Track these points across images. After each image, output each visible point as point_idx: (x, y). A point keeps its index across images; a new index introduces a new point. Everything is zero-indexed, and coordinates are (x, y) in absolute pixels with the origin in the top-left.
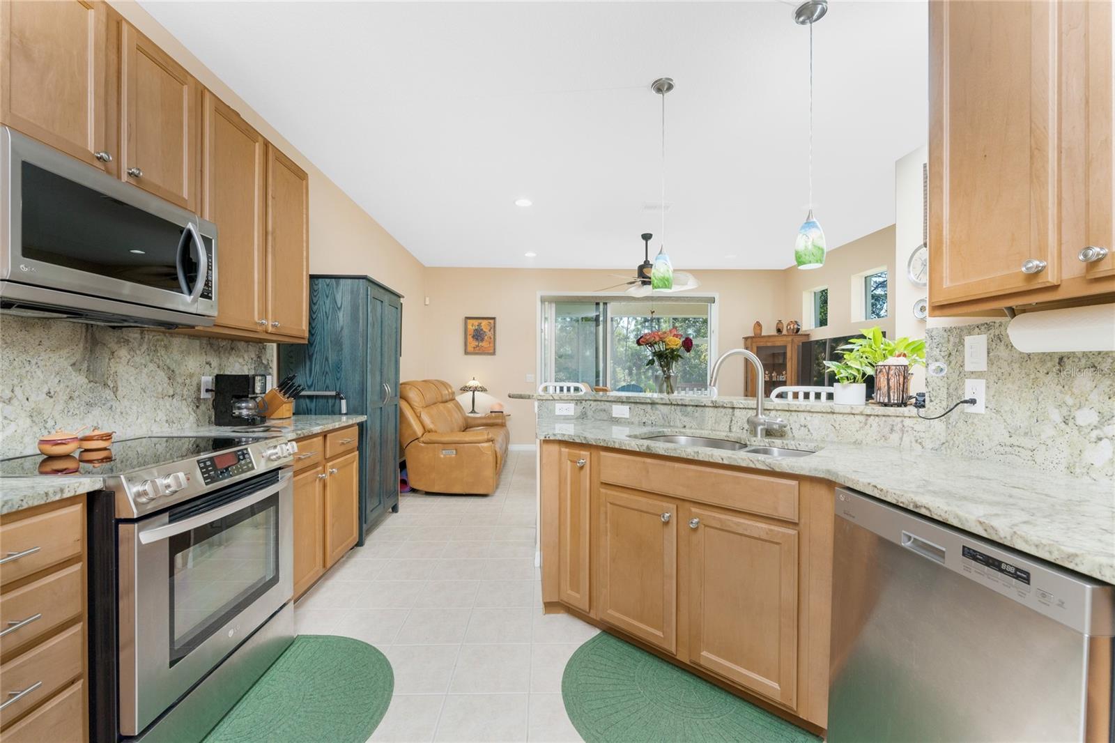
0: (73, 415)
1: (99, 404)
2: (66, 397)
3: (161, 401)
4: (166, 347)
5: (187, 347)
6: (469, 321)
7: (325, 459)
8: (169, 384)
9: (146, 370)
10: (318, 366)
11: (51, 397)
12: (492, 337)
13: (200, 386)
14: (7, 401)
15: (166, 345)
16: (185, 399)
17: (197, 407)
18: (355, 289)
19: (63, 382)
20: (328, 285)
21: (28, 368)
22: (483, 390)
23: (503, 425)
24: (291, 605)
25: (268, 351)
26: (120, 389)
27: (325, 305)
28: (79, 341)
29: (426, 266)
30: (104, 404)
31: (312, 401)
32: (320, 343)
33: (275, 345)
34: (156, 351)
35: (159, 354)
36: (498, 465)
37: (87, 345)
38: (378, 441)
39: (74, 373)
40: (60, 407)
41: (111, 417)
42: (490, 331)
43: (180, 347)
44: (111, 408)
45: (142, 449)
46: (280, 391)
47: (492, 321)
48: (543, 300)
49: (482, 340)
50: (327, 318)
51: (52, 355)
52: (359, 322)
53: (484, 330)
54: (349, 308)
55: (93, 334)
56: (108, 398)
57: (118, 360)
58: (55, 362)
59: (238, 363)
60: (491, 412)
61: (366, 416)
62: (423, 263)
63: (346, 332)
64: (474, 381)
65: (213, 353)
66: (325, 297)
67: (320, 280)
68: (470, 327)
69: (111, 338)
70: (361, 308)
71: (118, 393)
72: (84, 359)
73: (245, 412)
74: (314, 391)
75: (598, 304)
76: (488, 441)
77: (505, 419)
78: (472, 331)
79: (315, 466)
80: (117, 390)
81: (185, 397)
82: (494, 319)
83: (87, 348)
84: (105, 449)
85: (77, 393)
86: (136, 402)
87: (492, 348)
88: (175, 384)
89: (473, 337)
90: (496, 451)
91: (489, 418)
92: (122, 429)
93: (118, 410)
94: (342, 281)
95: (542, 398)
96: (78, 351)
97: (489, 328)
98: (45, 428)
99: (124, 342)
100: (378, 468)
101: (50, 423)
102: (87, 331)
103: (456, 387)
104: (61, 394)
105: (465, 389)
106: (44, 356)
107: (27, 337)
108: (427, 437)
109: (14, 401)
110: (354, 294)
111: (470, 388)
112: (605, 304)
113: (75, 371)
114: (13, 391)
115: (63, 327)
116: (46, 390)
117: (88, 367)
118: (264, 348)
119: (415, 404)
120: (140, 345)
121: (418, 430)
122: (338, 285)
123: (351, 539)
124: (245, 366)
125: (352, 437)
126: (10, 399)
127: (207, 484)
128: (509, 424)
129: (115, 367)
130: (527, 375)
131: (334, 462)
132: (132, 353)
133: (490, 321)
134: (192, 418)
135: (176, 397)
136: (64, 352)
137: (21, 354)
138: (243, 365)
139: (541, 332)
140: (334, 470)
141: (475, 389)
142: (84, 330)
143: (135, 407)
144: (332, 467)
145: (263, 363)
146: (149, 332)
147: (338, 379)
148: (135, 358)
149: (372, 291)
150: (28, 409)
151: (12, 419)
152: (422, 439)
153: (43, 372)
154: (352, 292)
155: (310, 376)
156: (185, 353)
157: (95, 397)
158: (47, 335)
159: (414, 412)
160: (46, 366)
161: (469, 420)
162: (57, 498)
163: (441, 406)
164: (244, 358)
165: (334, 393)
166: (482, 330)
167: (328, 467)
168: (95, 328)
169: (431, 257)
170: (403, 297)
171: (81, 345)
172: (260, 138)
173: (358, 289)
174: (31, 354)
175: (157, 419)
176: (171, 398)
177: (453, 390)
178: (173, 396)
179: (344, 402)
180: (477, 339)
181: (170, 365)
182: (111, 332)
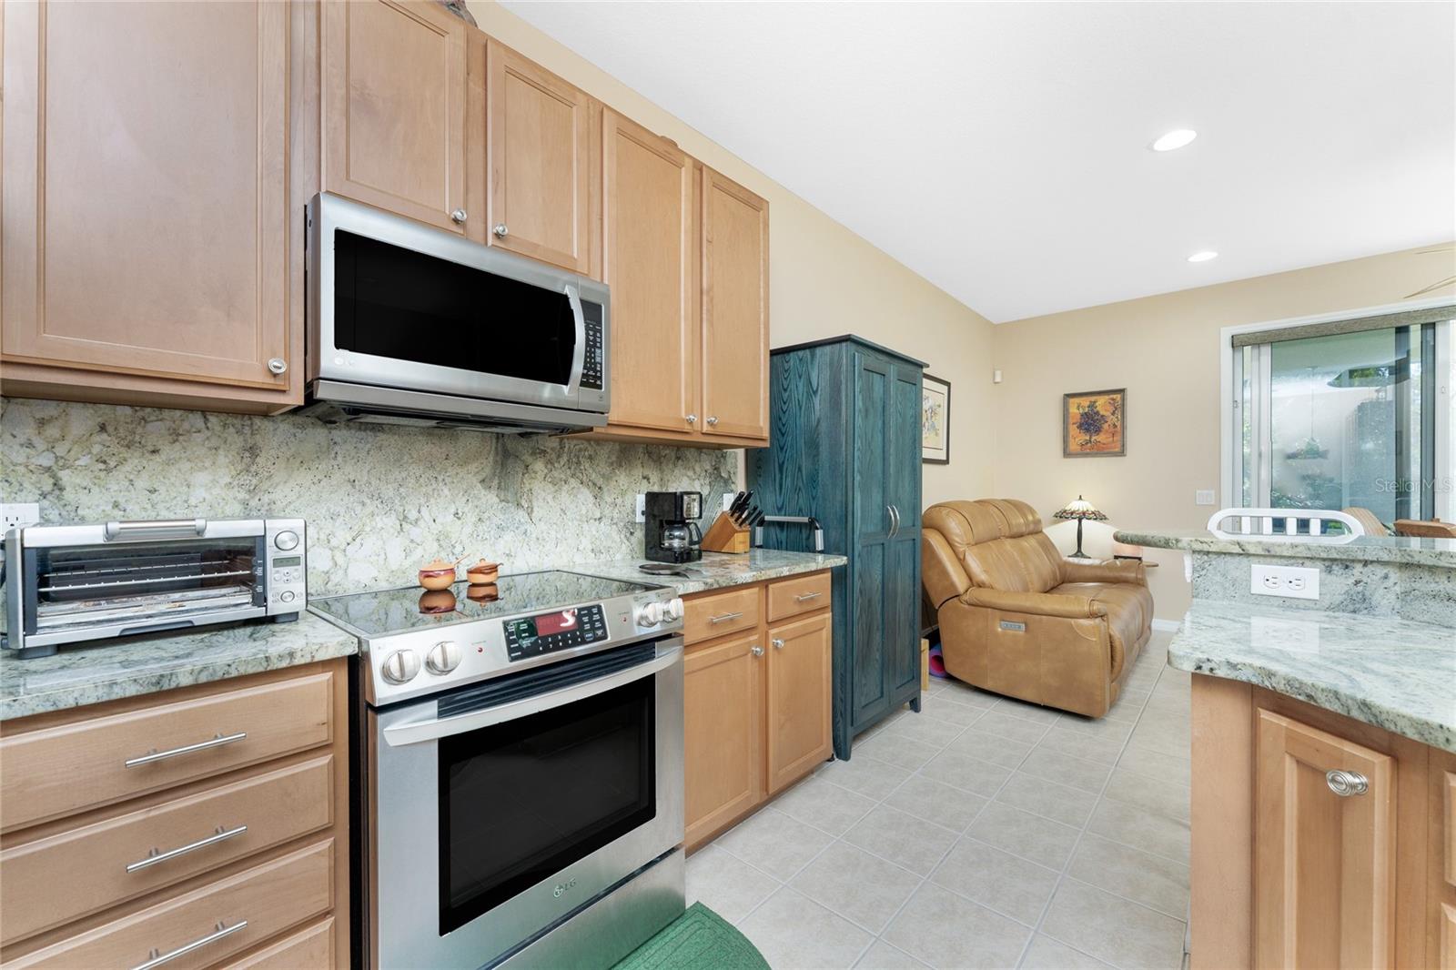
0: (484, 540)
1: (511, 528)
2: (474, 519)
3: (585, 526)
4: (590, 458)
5: (618, 458)
6: (1072, 400)
7: (768, 623)
8: (594, 504)
9: (566, 486)
10: (789, 479)
11: (459, 518)
12: (1118, 424)
13: (635, 507)
14: (413, 522)
15: (590, 456)
16: (616, 524)
17: (632, 534)
18: (836, 358)
19: (472, 502)
20: (801, 360)
21: (434, 486)
22: (1099, 517)
23: (1139, 584)
24: (680, 855)
25: (730, 460)
26: (535, 509)
27: (798, 390)
28: (489, 454)
29: (995, 323)
30: (517, 528)
31: (782, 530)
32: (792, 445)
33: (741, 453)
34: (579, 463)
35: (582, 467)
36: (1116, 664)
37: (498, 459)
38: (877, 597)
39: (483, 492)
40: (468, 529)
41: (525, 544)
42: (1113, 414)
43: (609, 458)
44: (525, 533)
45: (562, 584)
46: (732, 515)
47: (1118, 397)
48: (1238, 343)
49: (1098, 431)
50: (800, 408)
51: (459, 471)
52: (840, 411)
53: (1102, 413)
54: (828, 389)
55: (504, 445)
56: (522, 520)
57: (533, 475)
58: (463, 478)
59: (686, 478)
60: (1116, 557)
61: (845, 558)
62: (989, 319)
63: (824, 427)
64: (1080, 502)
65: (652, 464)
66: (798, 379)
67: (792, 354)
68: (1073, 410)
69: (523, 447)
70: (843, 386)
71: (534, 515)
72: (494, 475)
73: (676, 543)
74: (785, 515)
75: (1402, 331)
76: (1092, 615)
77: (1143, 572)
78: (1079, 416)
79: (750, 630)
80: (532, 511)
81: (615, 521)
82: (1122, 391)
83: (497, 461)
84: (492, 584)
85: (486, 515)
86: (555, 526)
87: (1119, 444)
88: (603, 504)
89: (1080, 427)
90: (1110, 636)
91: (1108, 567)
92: (538, 558)
93: (534, 536)
94: (818, 351)
95: (1206, 548)
96: (487, 464)
97: (1112, 409)
98: (453, 554)
99: (540, 453)
100: (877, 637)
101: (458, 549)
102: (497, 442)
103: (1044, 511)
104: (469, 515)
105: (1063, 516)
106: (451, 471)
107: (433, 450)
108: (977, 594)
109: (421, 523)
110: (835, 368)
111: (1072, 513)
112: (1429, 327)
113: (485, 488)
114: (419, 512)
115: (470, 439)
116: (453, 510)
117: (499, 483)
118: (724, 456)
119: (957, 539)
120: (559, 456)
121: (960, 582)
122: (813, 356)
123: (816, 751)
124: (697, 482)
125: (822, 589)
126: (417, 520)
127: (513, 659)
128: (1150, 581)
129: (530, 484)
130: (1198, 492)
131: (783, 628)
132: (549, 466)
133: (1114, 396)
134: (625, 548)
135: (604, 520)
136: (473, 467)
137: (427, 470)
138: (694, 480)
139: (1234, 408)
140: (779, 641)
141: (1082, 516)
142: (494, 441)
143: (553, 533)
144: (778, 636)
145: (722, 477)
146: (570, 441)
147: (814, 499)
148: (553, 472)
149: (862, 359)
150: (435, 532)
151: (418, 542)
152: (966, 598)
153: (450, 490)
154: (831, 364)
155: (780, 494)
156: (615, 465)
157: (508, 519)
158: (454, 447)
159: (954, 551)
160: (453, 482)
161: (1069, 569)
162: (284, 664)
163: (1008, 545)
164: (694, 469)
165: (805, 520)
166: (1097, 413)
167: (770, 637)
168: (506, 437)
169: (1001, 305)
170: (928, 366)
171: (491, 458)
172: (687, 160)
173: (840, 358)
174: (438, 469)
175: (581, 548)
176: (598, 522)
177: (1038, 516)
178: (600, 519)
179: (819, 534)
180: (1087, 430)
181: (596, 481)
182: (524, 442)
